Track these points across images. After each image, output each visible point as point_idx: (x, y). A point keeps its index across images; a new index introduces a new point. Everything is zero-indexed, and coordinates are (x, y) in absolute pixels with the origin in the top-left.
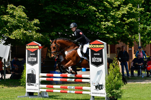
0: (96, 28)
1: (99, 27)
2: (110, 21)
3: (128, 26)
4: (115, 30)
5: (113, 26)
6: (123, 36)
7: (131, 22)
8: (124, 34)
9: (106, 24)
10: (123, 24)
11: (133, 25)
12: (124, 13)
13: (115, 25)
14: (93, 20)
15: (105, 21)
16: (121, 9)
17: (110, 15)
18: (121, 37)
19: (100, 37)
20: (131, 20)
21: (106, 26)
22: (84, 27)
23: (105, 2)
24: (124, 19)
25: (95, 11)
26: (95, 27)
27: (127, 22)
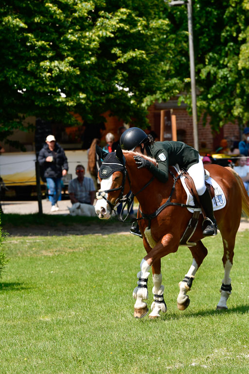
0: (26, 79)
1: (33, 74)
2: (66, 60)
3: (125, 73)
4: (83, 82)
5: (74, 72)
6: (108, 100)
7: (132, 61)
8: (112, 96)
9: (55, 67)
10: (112, 68)
11: (138, 68)
12: (104, 34)
13: (80, 70)
14: (18, 57)
15: (52, 59)
16: (98, 24)
17: (67, 42)
18: (103, 103)
19: (38, 105)
20: (131, 54)
21: (55, 72)
23: (51, 5)
24: (113, 52)
25: (22, 30)
26: (23, 77)
27: (121, 60)
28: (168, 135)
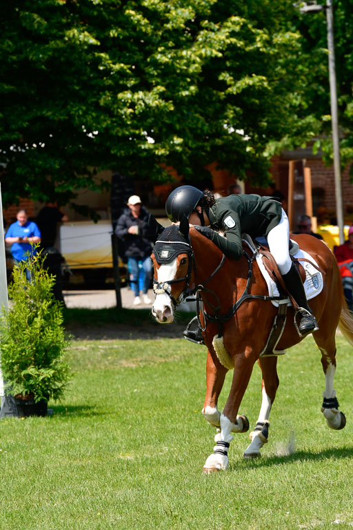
0: (98, 117)
1: (108, 111)
2: (155, 89)
3: (238, 109)
4: (179, 121)
5: (165, 106)
6: (214, 147)
7: (249, 91)
8: (219, 142)
9: (138, 99)
10: (220, 101)
11: (257, 101)
12: (209, 53)
13: (174, 104)
14: (86, 86)
15: (134, 89)
16: (200, 39)
17: (156, 64)
18: (206, 151)
19: (115, 155)
20: (247, 81)
21: (140, 108)
22: (49, 113)
23: (132, 12)
24: (221, 78)
25: (92, 48)
26: (94, 114)
27: (233, 90)
28: (300, 197)
